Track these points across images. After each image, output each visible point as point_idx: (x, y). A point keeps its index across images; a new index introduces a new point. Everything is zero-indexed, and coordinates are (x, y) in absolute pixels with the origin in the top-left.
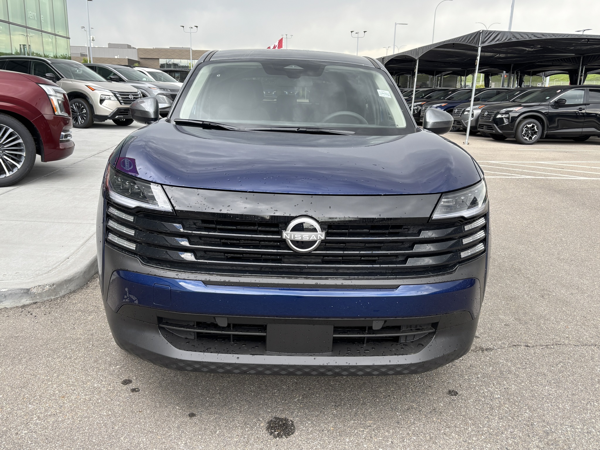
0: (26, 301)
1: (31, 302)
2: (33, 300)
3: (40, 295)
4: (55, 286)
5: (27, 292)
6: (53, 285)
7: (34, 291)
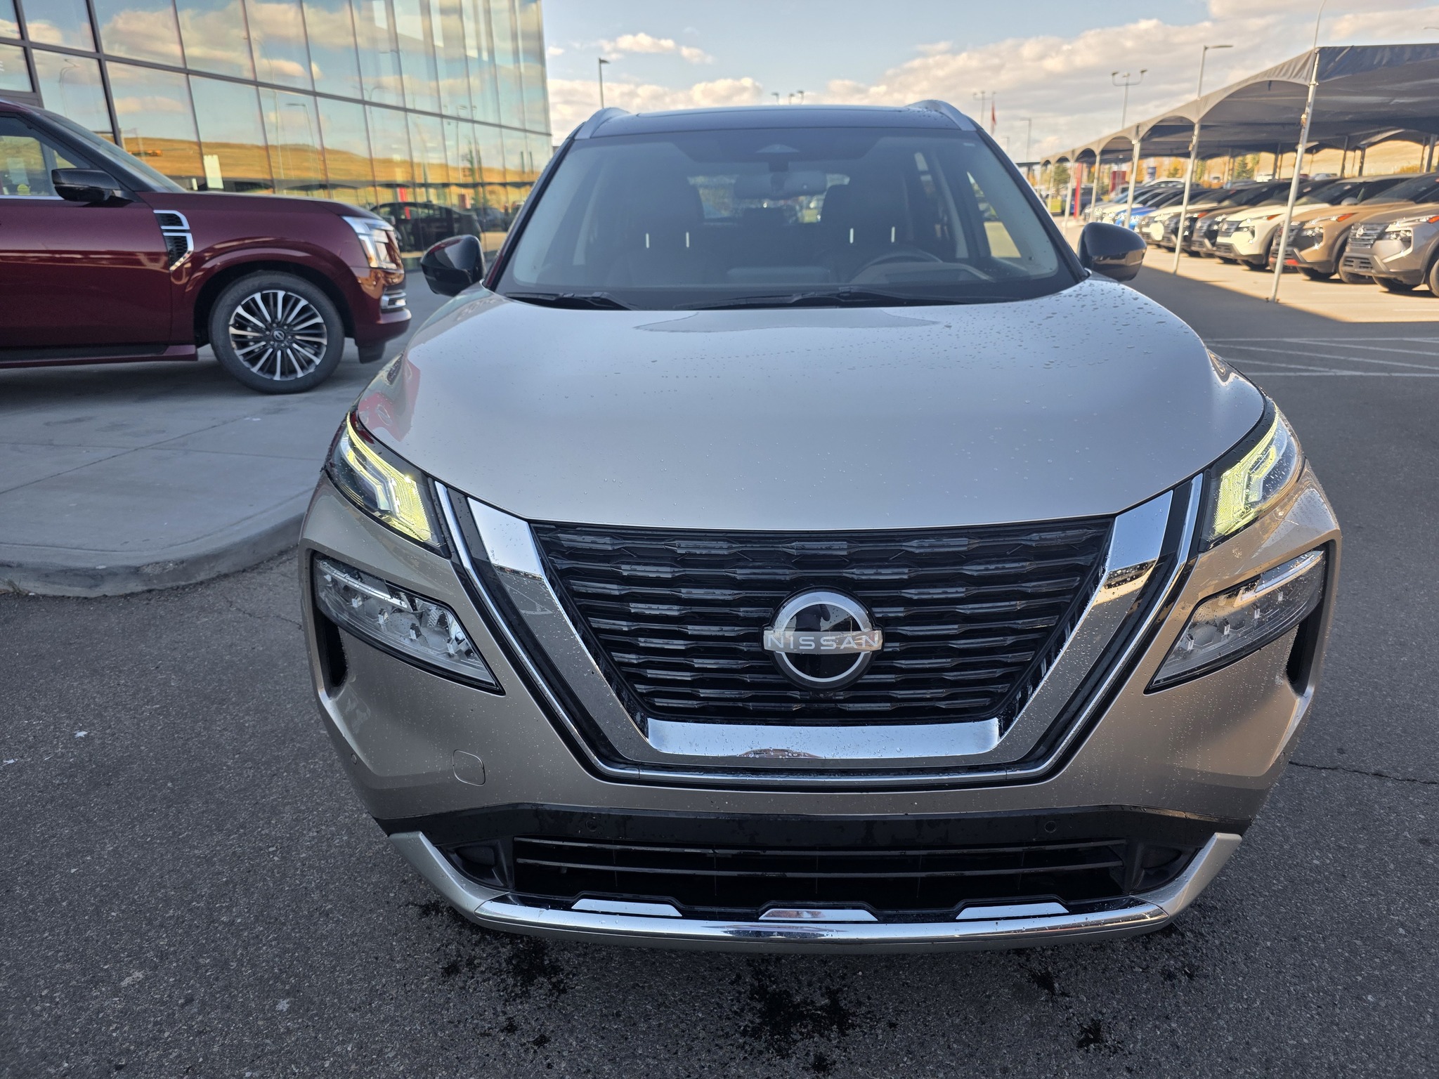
0: (135, 586)
1: (145, 588)
2: (146, 585)
3: (158, 577)
4: (184, 565)
5: (136, 572)
6: (182, 562)
7: (148, 570)
